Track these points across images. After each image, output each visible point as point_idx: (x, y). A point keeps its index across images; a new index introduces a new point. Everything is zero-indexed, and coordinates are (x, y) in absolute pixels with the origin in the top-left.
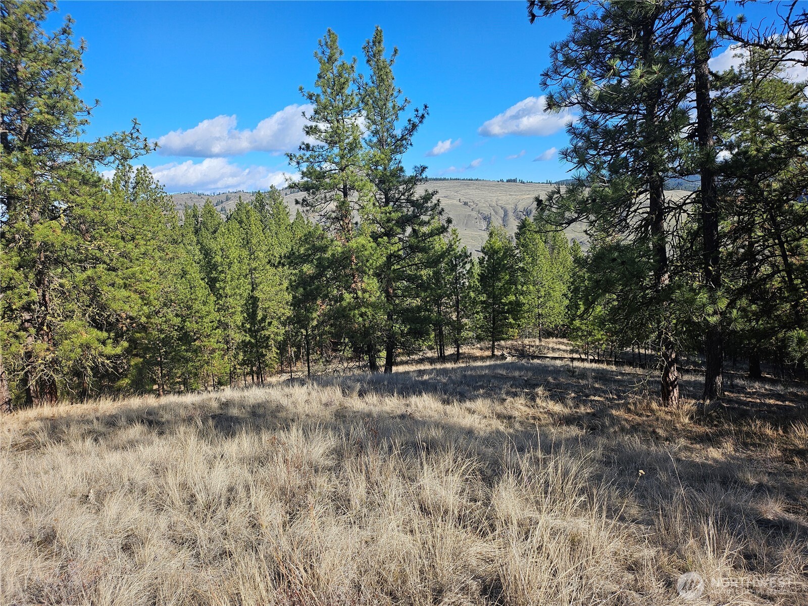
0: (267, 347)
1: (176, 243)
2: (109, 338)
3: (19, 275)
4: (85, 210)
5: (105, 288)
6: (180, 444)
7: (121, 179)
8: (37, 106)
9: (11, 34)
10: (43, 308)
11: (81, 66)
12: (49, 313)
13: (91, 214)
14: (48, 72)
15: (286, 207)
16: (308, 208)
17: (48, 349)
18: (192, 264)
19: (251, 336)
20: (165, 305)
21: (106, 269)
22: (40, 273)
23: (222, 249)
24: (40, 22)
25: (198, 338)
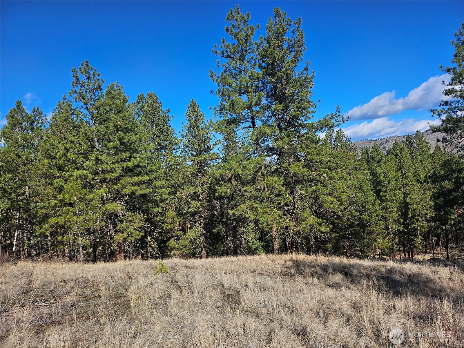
0: (416, 235)
1: (357, 169)
2: (323, 223)
3: (284, 189)
4: (313, 156)
5: (322, 196)
6: (366, 294)
7: (329, 137)
8: (293, 107)
9: (283, 77)
10: (293, 205)
11: (312, 85)
12: (296, 208)
13: (316, 158)
14: (298, 91)
15: (428, 143)
16: (447, 144)
17: (295, 226)
18: (366, 181)
19: (404, 227)
20: (350, 204)
21: (322, 186)
22: (293, 188)
23: (384, 172)
24: (295, 68)
25: (369, 225)
